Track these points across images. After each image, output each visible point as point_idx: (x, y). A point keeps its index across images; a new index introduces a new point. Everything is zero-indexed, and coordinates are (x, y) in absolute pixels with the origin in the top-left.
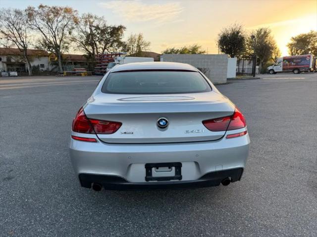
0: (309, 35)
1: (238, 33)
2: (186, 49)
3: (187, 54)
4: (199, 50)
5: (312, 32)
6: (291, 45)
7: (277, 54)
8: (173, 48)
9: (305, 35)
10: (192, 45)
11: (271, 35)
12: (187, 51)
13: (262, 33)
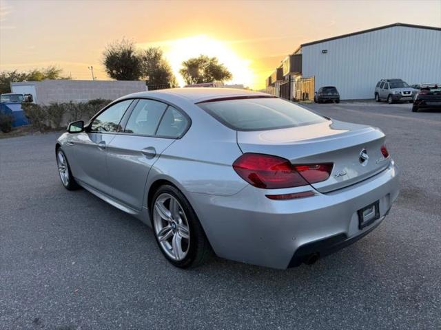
0: (200, 60)
1: (130, 52)
2: (38, 74)
3: (43, 81)
4: (60, 75)
5: (202, 56)
6: (183, 71)
7: (174, 82)
8: (13, 71)
9: (195, 60)
10: (46, 68)
11: (163, 57)
12: (41, 77)
13: (153, 55)
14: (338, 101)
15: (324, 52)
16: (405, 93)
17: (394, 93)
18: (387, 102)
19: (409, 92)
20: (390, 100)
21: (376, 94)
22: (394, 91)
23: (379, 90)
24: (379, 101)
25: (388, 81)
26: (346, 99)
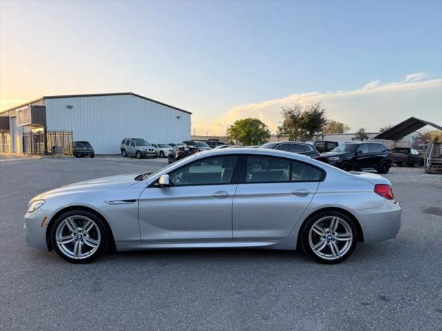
14: (92, 155)
15: (69, 107)
16: (149, 150)
17: (141, 150)
18: (136, 157)
19: (153, 150)
20: (138, 156)
21: (123, 150)
22: (141, 149)
23: (125, 146)
24: (126, 156)
25: (133, 139)
26: (99, 153)
